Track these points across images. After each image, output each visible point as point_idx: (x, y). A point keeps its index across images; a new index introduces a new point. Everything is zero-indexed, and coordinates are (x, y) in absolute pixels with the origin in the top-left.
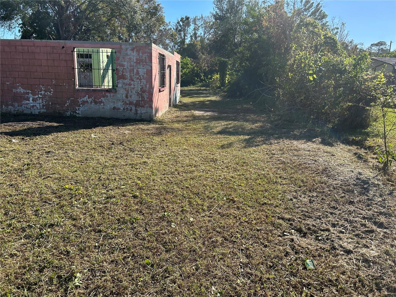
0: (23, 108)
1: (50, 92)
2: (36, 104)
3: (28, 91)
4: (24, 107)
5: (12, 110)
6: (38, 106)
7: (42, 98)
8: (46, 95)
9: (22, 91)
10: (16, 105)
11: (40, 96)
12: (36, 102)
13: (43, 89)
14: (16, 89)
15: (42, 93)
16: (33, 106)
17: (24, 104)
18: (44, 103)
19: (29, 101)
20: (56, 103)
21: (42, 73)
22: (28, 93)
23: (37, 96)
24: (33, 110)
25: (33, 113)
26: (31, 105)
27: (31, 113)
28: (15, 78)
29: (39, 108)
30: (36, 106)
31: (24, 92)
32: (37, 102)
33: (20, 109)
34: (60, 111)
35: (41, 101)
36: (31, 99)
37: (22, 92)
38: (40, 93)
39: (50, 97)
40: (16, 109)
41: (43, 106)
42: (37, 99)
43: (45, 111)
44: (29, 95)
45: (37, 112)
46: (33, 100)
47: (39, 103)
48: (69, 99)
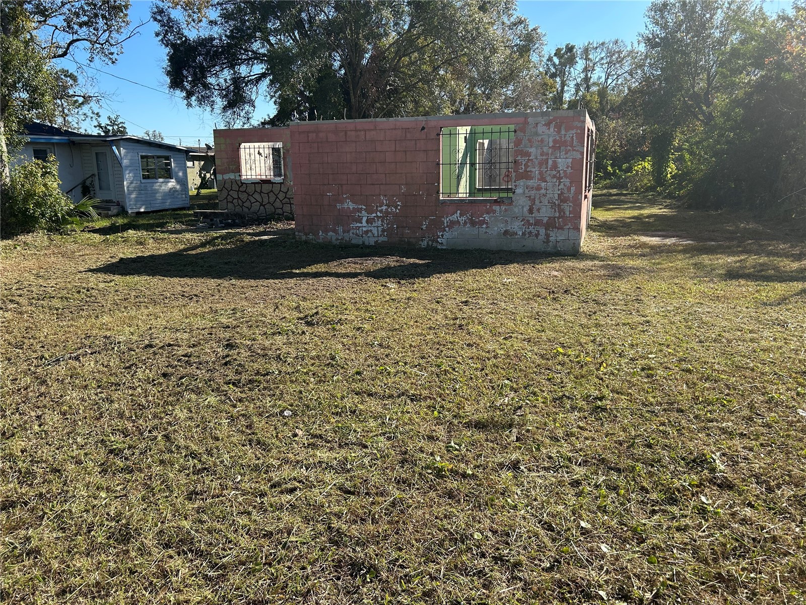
0: (351, 235)
1: (396, 208)
2: (372, 228)
3: (360, 207)
4: (353, 233)
5: (334, 239)
6: (375, 231)
7: (382, 218)
8: (390, 213)
9: (351, 206)
10: (340, 229)
11: (379, 214)
12: (372, 224)
13: (385, 202)
14: (342, 203)
15: (382, 209)
16: (367, 232)
17: (353, 229)
18: (385, 226)
19: (362, 223)
20: (405, 225)
21: (386, 174)
22: (360, 210)
23: (375, 215)
24: (367, 239)
25: (367, 243)
26: (364, 229)
27: (364, 243)
28: (342, 185)
29: (376, 235)
30: (371, 231)
31: (353, 208)
32: (374, 225)
33: (347, 237)
34: (411, 240)
35: (380, 222)
36: (365, 219)
37: (351, 208)
38: (379, 209)
39: (396, 215)
40: (340, 238)
41: (383, 231)
42: (374, 219)
43: (385, 239)
44: (361, 213)
45: (372, 242)
46: (367, 222)
47: (377, 227)
48: (426, 218)
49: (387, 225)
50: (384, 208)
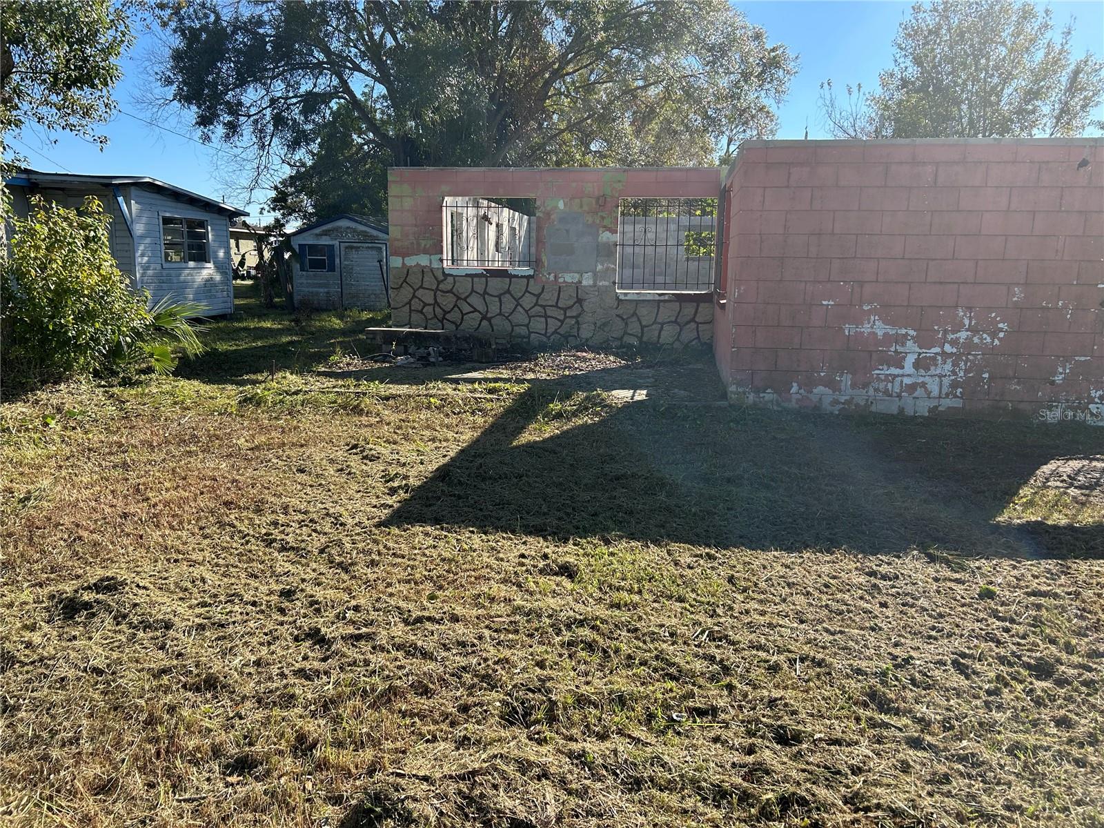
0: (871, 392)
1: (993, 335)
2: (927, 379)
3: (904, 331)
4: (876, 390)
5: (827, 401)
6: (934, 387)
7: (956, 358)
8: (976, 347)
9: (881, 329)
10: (846, 380)
11: (948, 348)
12: (927, 369)
13: (967, 322)
14: (858, 322)
15: (957, 339)
16: (912, 388)
17: (878, 379)
18: (962, 374)
19: (903, 368)
20: (1011, 373)
21: (977, 261)
22: (902, 340)
23: (937, 350)
24: (910, 401)
25: (909, 412)
26: (907, 381)
27: (901, 410)
28: (862, 284)
29: (935, 393)
30: (924, 385)
31: (885, 334)
32: (933, 371)
33: (860, 397)
34: (1022, 406)
35: (948, 367)
36: (910, 360)
37: (880, 333)
38: (950, 337)
39: (990, 351)
40: (843, 399)
41: (954, 385)
42: (934, 359)
43: (958, 403)
44: (903, 345)
45: (923, 408)
46: (917, 365)
47: (941, 376)
48: (1067, 359)
49: (966, 371)
50: (963, 335)
